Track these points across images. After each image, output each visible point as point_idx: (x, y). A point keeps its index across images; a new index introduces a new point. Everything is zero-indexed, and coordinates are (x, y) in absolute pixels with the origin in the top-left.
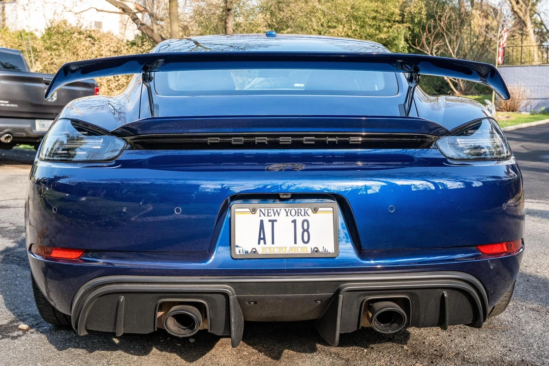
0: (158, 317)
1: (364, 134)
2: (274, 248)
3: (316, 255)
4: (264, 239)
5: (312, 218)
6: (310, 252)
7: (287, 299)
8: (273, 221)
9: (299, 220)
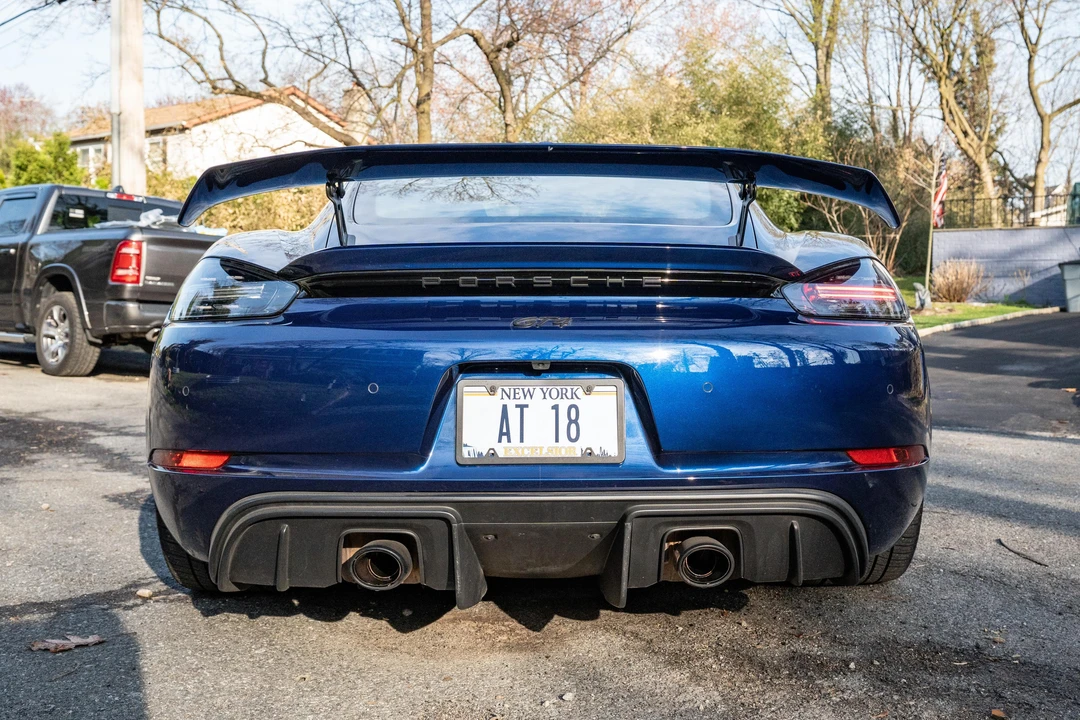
0: (343, 562)
1: (668, 272)
2: (523, 449)
3: (589, 460)
4: (508, 434)
5: (585, 402)
6: (579, 455)
7: (543, 530)
8: (522, 407)
9: (564, 405)
